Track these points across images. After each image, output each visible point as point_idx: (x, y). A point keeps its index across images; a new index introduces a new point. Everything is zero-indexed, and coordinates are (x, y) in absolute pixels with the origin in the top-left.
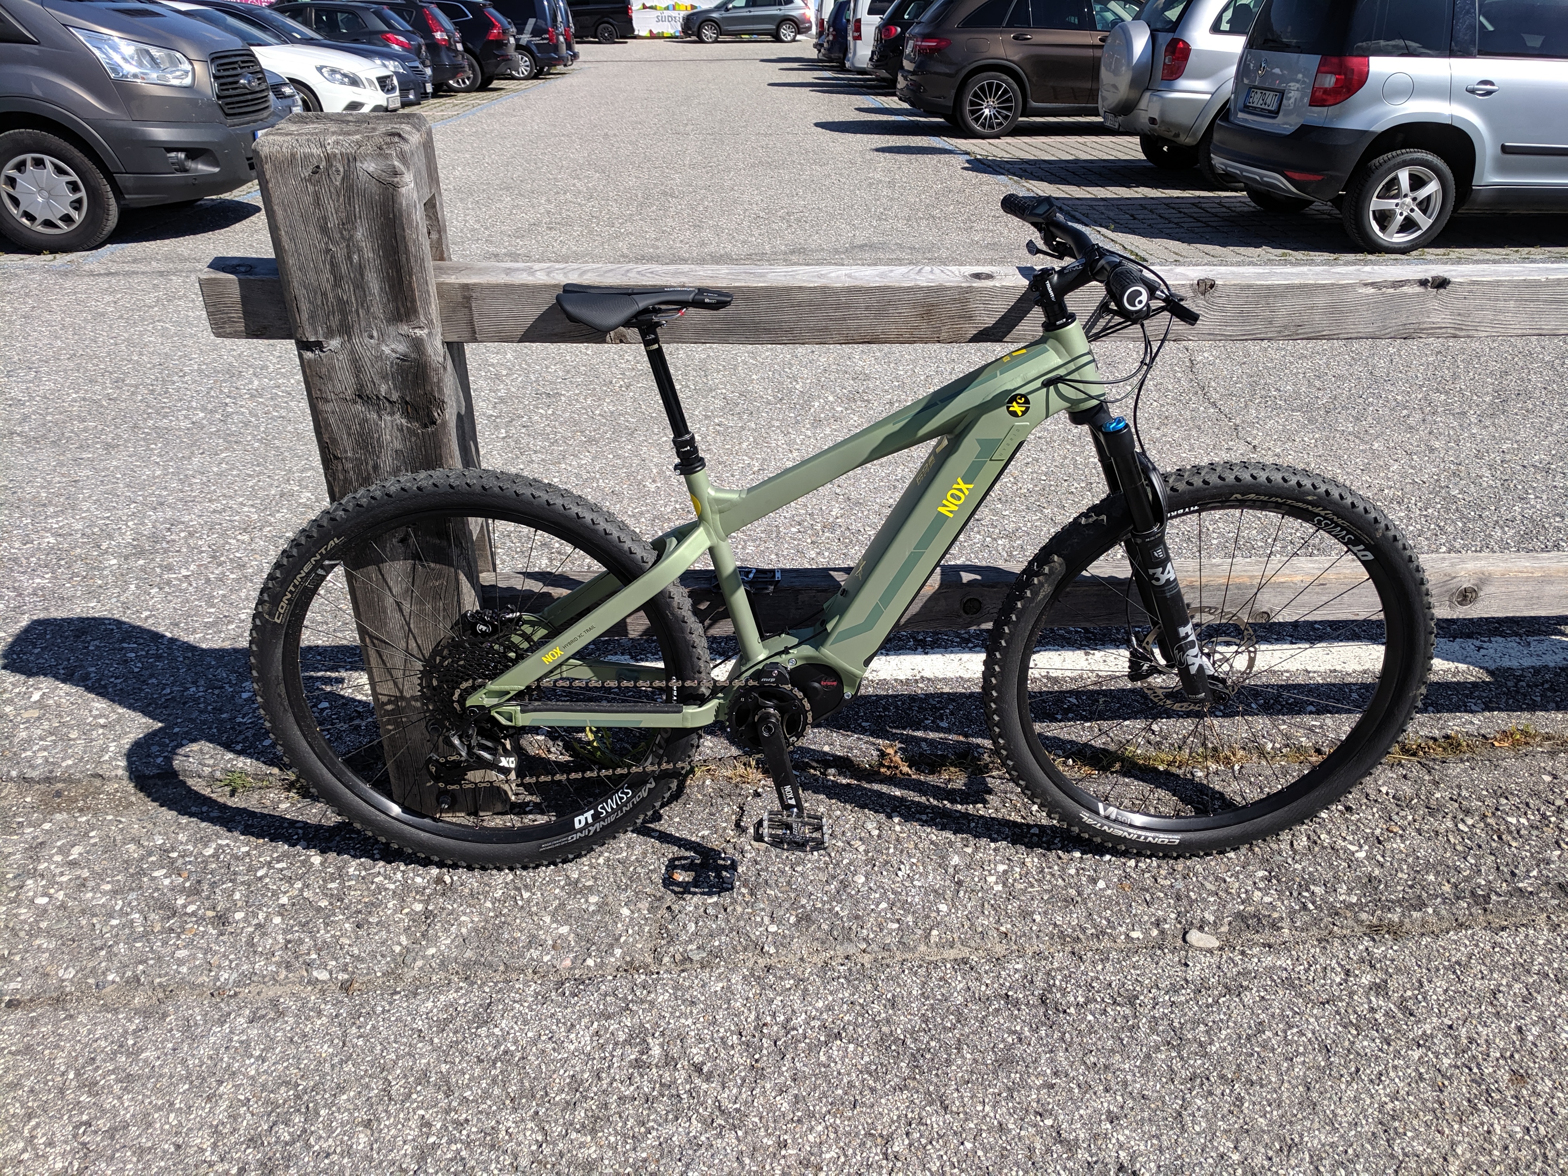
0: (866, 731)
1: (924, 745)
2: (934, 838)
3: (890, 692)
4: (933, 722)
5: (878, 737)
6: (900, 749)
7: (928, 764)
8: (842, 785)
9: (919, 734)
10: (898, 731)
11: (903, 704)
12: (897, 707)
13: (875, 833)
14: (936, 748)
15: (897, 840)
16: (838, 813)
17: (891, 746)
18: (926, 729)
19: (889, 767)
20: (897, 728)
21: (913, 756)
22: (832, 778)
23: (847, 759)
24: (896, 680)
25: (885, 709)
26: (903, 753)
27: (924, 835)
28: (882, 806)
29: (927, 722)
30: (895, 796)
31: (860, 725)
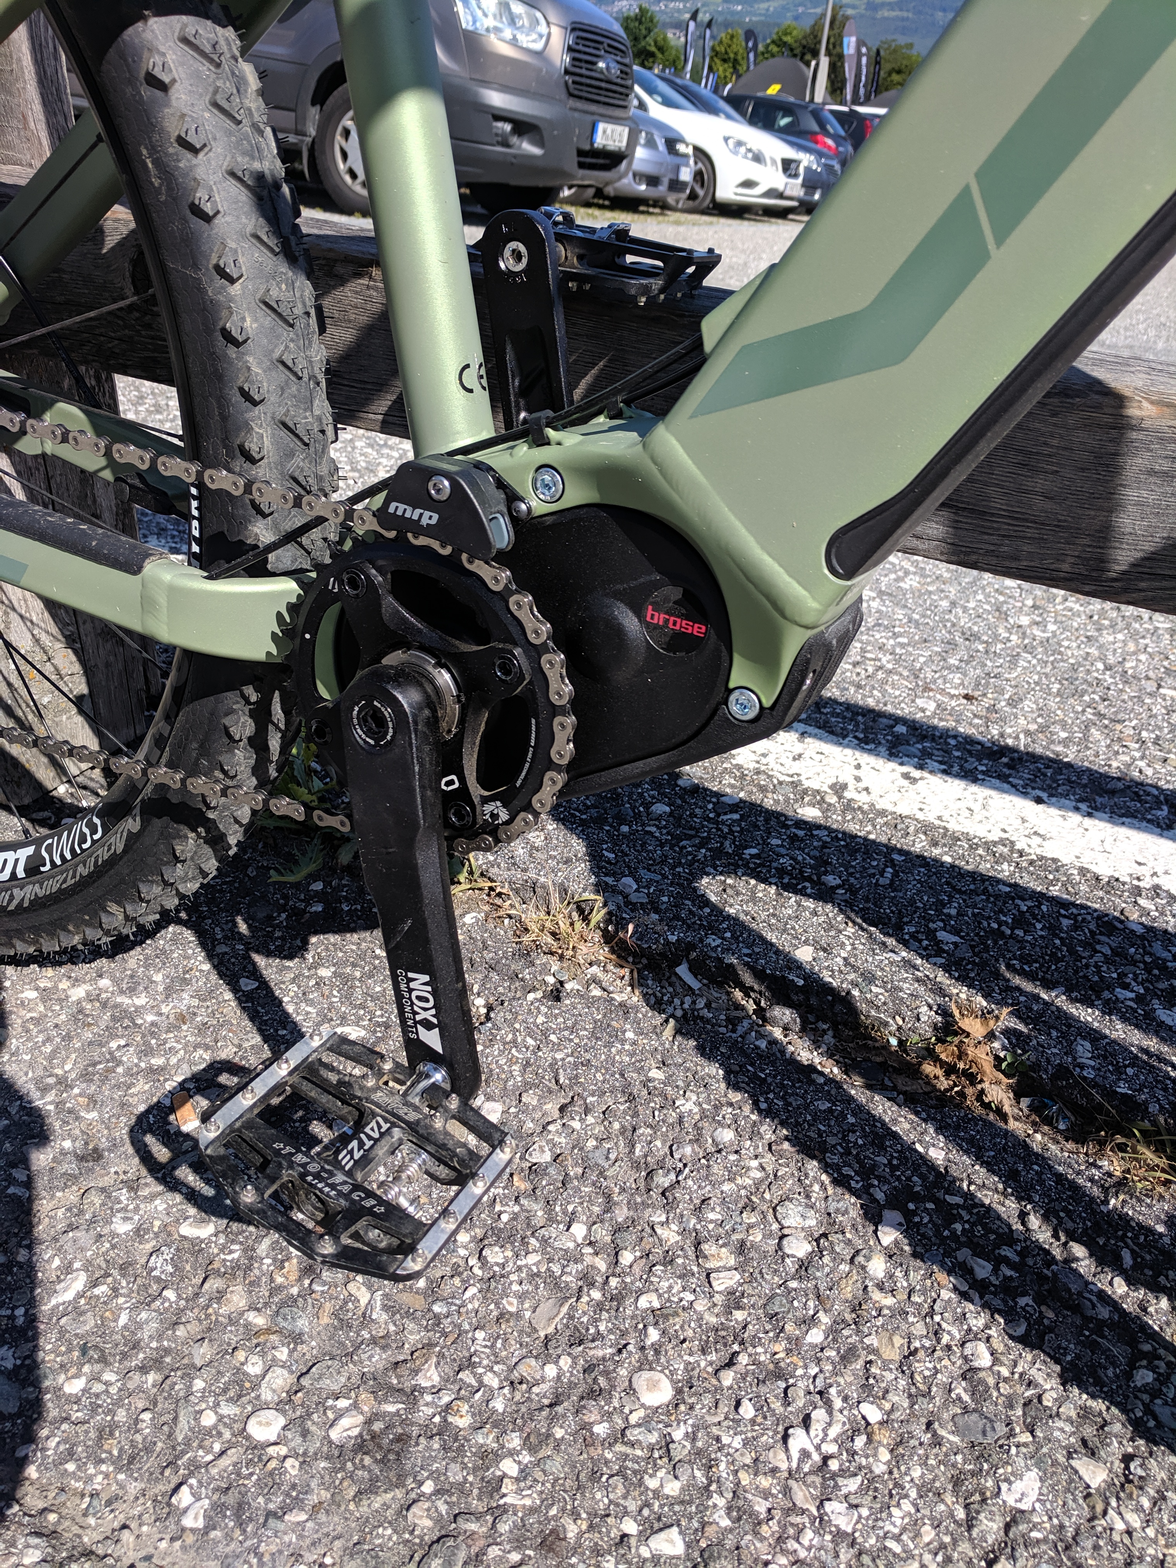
0: (939, 952)
1: (1083, 1049)
2: (984, 1360)
3: (1055, 891)
4: (1139, 999)
5: (963, 979)
6: (1008, 1033)
7: (1075, 1108)
8: (793, 1062)
9: (1087, 1015)
10: (1028, 987)
11: (1076, 927)
12: (1053, 929)
13: (798, 1248)
14: (1119, 1071)
15: (856, 1307)
16: (727, 1136)
17: (984, 1015)
18: (1110, 1008)
19: (950, 1070)
20: (1031, 977)
21: (1036, 1067)
22: (778, 1033)
23: (845, 1001)
24: (1083, 871)
25: (1021, 921)
26: (1011, 1048)
27: (952, 1333)
28: (867, 1172)
29: (1122, 993)
30: (923, 1159)
31: (931, 934)
